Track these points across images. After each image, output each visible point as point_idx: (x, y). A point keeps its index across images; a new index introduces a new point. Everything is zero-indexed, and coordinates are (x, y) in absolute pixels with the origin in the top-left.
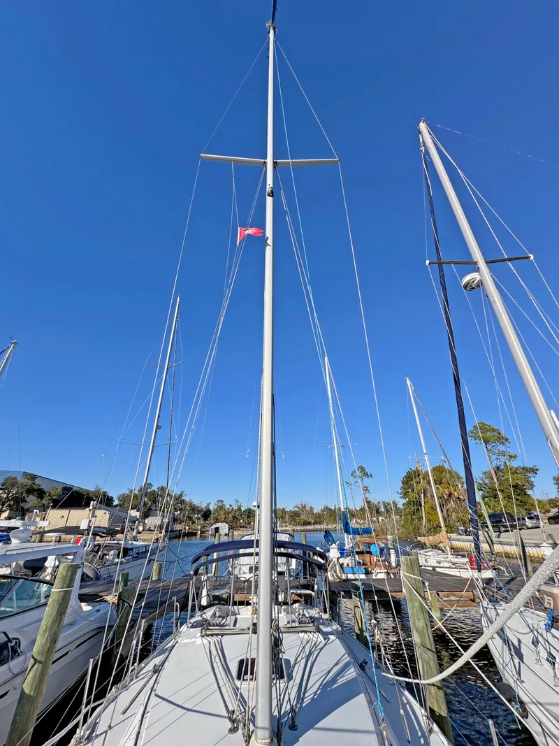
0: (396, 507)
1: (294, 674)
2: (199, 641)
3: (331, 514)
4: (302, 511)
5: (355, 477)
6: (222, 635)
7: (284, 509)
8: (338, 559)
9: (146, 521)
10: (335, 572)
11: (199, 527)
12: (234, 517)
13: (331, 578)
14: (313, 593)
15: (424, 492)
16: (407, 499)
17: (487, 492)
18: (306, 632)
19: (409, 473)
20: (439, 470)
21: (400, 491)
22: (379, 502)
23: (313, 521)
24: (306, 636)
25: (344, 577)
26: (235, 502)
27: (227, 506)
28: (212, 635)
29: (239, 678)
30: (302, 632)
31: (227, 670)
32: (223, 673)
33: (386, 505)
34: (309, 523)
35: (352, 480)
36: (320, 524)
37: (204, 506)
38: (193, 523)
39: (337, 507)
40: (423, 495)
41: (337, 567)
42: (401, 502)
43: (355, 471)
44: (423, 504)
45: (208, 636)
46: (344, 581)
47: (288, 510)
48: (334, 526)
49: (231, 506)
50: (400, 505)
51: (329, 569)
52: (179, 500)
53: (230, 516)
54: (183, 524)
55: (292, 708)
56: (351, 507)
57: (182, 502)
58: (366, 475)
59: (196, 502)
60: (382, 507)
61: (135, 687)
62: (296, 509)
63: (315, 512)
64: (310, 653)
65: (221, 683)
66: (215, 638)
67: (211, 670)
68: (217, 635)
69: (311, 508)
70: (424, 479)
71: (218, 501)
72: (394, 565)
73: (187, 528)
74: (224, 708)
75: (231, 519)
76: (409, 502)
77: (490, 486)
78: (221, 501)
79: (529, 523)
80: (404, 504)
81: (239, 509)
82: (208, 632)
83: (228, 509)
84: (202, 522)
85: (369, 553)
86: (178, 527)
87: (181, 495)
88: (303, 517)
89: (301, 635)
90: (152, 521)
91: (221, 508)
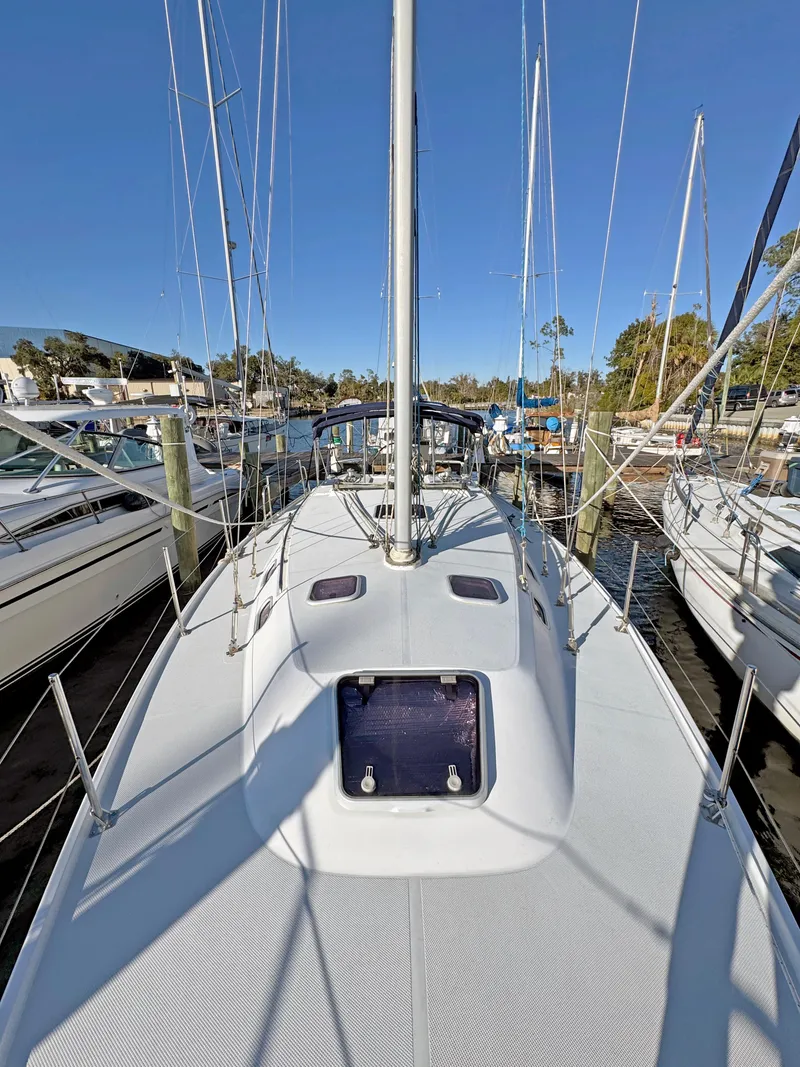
0: (596, 380)
1: (435, 516)
2: (332, 493)
3: (501, 388)
4: (462, 384)
5: (545, 334)
6: (358, 489)
7: (436, 382)
8: (504, 433)
9: (254, 396)
10: (498, 446)
11: (324, 404)
12: (368, 392)
13: (491, 452)
14: (462, 464)
15: (646, 357)
16: (617, 367)
17: (744, 356)
18: (450, 488)
19: (632, 327)
20: (684, 321)
21: (609, 356)
22: (573, 373)
23: (475, 398)
24: (450, 492)
25: (508, 452)
26: (368, 373)
27: (358, 378)
28: (346, 489)
29: (377, 516)
30: (446, 488)
31: (365, 513)
32: (361, 515)
33: (582, 378)
34: (470, 401)
35: (542, 338)
36: (485, 401)
37: (326, 377)
38: (316, 399)
39: (511, 379)
40: (642, 361)
41: (501, 441)
42: (605, 371)
43: (547, 326)
44: (638, 374)
45: (341, 489)
46: (508, 455)
47: (441, 383)
48: (503, 403)
49: (363, 377)
50: (603, 378)
51: (490, 443)
52: (290, 369)
53: (363, 390)
54: (302, 400)
55: (432, 535)
56: (532, 379)
57: (296, 372)
58: (565, 331)
59: (315, 373)
60: (576, 379)
61: (274, 528)
62: (454, 382)
63: (479, 386)
64: (453, 505)
65: (359, 521)
66: (349, 492)
67: (347, 512)
68: (352, 489)
69: (475, 381)
70: (653, 336)
71: (345, 371)
72: (572, 440)
73: (309, 405)
74: (363, 534)
75: (364, 394)
76: (618, 372)
77: (755, 347)
78: (348, 371)
79: (783, 399)
80: (610, 374)
81: (375, 382)
82: (341, 487)
83: (359, 381)
84: (327, 399)
85: (545, 429)
86: (297, 404)
87: (292, 362)
88: (463, 393)
89: (445, 491)
90: (263, 396)
91: (350, 380)
